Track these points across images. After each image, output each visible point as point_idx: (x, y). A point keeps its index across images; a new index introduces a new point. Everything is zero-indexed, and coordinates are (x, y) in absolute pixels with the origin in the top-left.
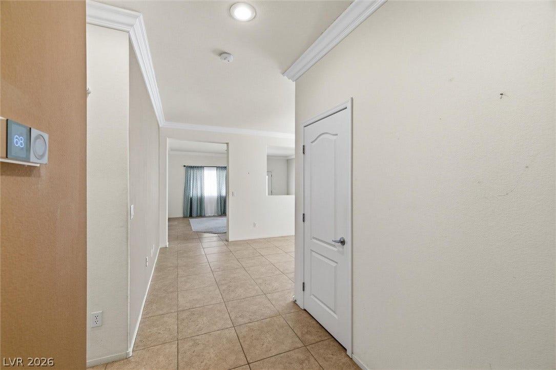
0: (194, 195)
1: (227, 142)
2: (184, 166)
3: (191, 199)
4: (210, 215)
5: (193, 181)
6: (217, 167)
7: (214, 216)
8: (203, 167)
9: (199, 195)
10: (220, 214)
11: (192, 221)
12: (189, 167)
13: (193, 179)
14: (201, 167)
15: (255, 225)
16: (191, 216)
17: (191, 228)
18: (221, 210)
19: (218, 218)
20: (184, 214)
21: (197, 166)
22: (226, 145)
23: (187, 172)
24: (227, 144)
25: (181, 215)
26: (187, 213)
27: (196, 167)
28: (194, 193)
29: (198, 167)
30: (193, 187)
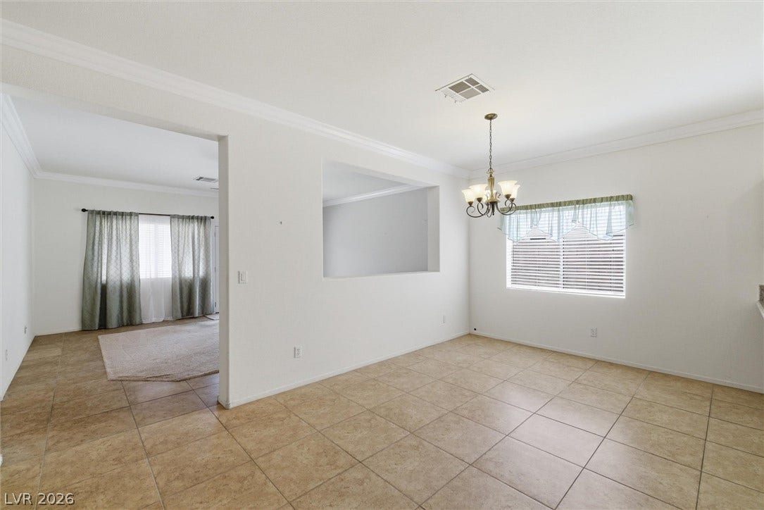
0: (111, 278)
1: (222, 134)
2: (84, 210)
3: (104, 288)
4: (154, 320)
5: (110, 245)
6: (172, 217)
7: (165, 322)
8: (137, 215)
9: (126, 277)
10: (179, 316)
11: (105, 340)
12: (99, 213)
13: (110, 239)
14: (131, 214)
15: (296, 352)
16: (104, 326)
17: (104, 367)
18: (182, 307)
19: (178, 327)
20: (82, 327)
21: (121, 210)
22: (216, 143)
23: (90, 225)
24: (222, 140)
25: (75, 326)
26: (92, 320)
27: (115, 213)
28: (112, 272)
29: (122, 214)
30: (108, 262)
